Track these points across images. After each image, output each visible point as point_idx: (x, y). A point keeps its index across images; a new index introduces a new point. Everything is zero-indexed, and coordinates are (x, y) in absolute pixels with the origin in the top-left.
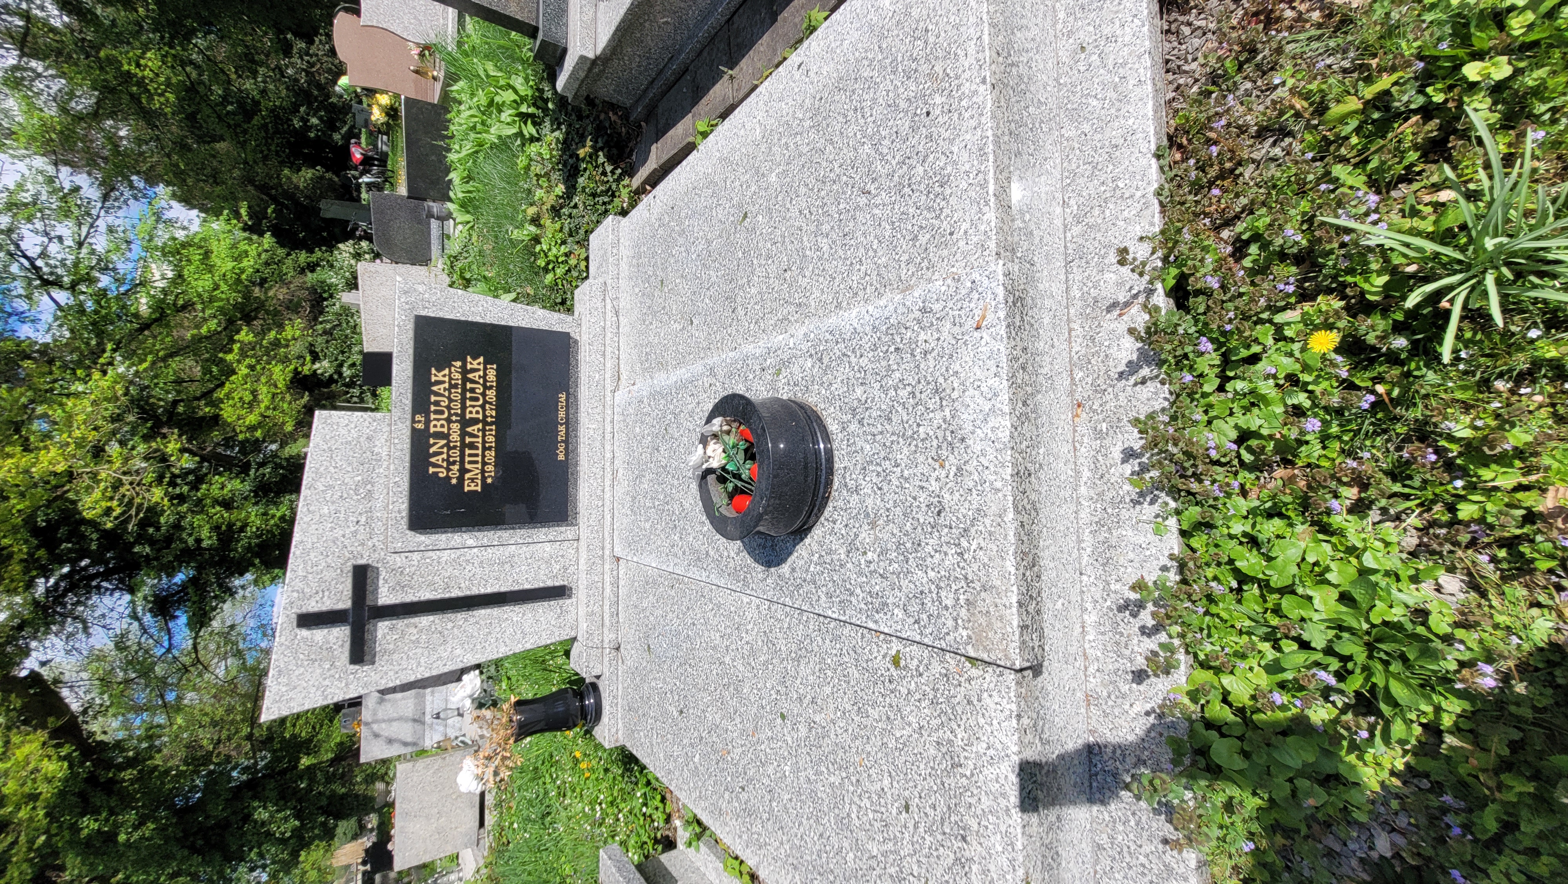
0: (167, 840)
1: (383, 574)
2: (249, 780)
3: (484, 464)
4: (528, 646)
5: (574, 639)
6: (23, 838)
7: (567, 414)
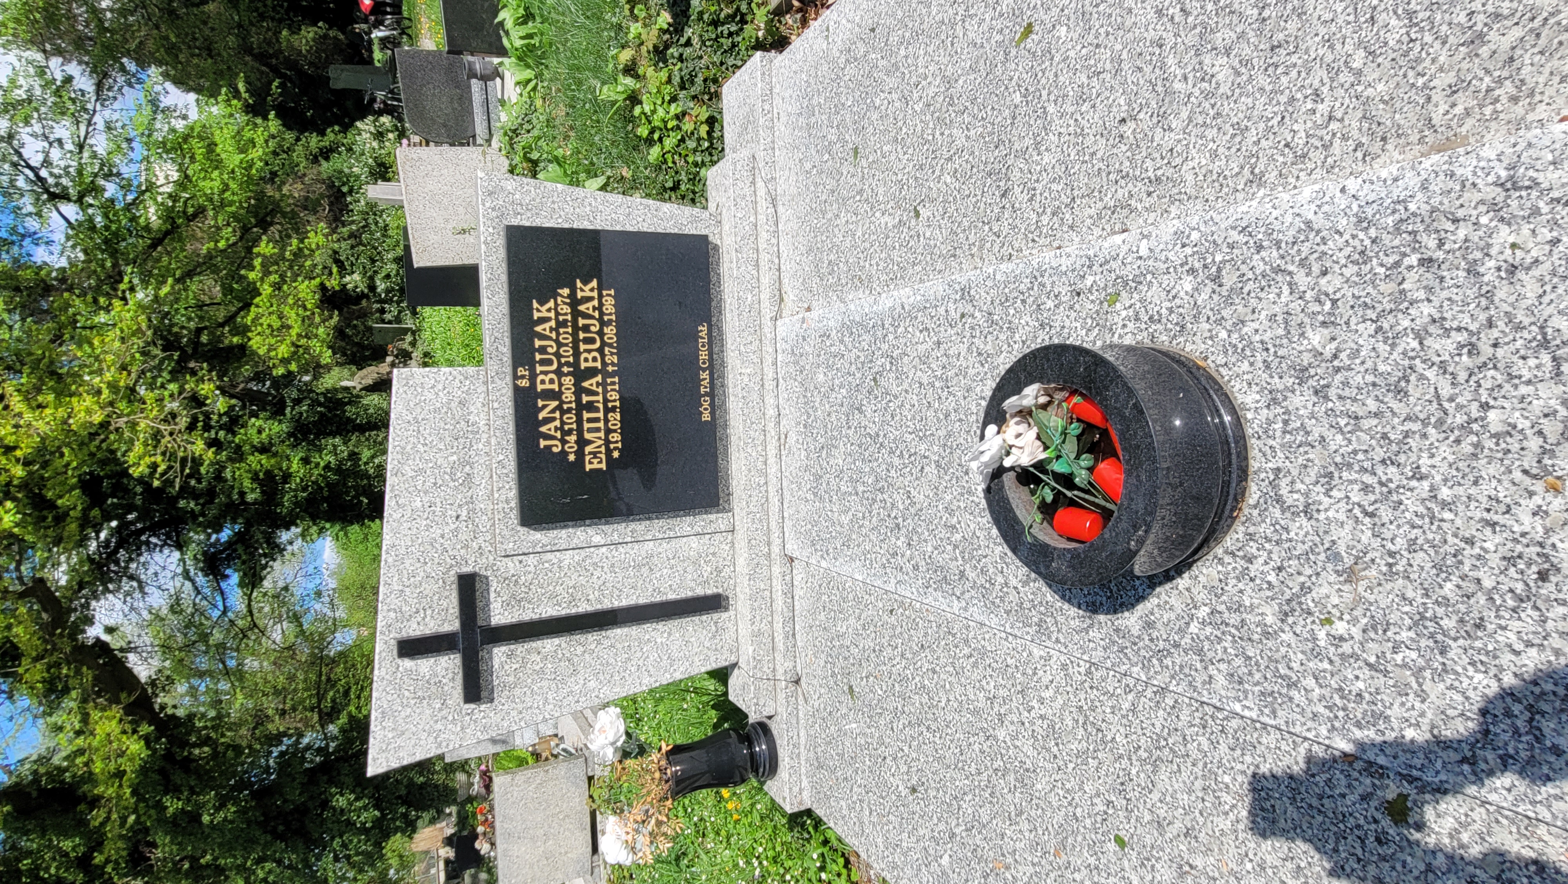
0: (249, 823)
1: (494, 585)
2: (321, 763)
3: (608, 431)
4: (678, 676)
5: (734, 665)
6: (114, 816)
7: (711, 354)
